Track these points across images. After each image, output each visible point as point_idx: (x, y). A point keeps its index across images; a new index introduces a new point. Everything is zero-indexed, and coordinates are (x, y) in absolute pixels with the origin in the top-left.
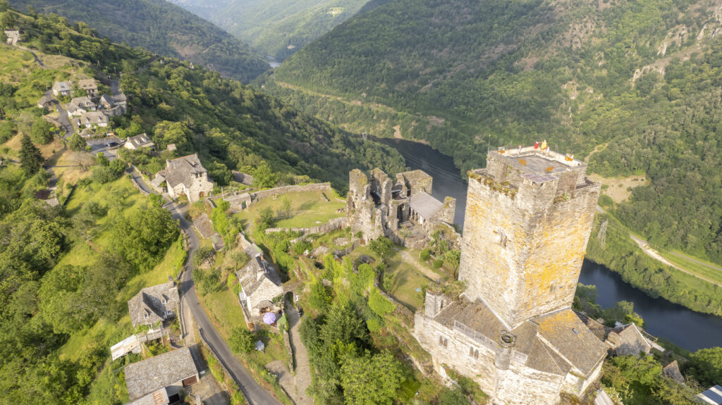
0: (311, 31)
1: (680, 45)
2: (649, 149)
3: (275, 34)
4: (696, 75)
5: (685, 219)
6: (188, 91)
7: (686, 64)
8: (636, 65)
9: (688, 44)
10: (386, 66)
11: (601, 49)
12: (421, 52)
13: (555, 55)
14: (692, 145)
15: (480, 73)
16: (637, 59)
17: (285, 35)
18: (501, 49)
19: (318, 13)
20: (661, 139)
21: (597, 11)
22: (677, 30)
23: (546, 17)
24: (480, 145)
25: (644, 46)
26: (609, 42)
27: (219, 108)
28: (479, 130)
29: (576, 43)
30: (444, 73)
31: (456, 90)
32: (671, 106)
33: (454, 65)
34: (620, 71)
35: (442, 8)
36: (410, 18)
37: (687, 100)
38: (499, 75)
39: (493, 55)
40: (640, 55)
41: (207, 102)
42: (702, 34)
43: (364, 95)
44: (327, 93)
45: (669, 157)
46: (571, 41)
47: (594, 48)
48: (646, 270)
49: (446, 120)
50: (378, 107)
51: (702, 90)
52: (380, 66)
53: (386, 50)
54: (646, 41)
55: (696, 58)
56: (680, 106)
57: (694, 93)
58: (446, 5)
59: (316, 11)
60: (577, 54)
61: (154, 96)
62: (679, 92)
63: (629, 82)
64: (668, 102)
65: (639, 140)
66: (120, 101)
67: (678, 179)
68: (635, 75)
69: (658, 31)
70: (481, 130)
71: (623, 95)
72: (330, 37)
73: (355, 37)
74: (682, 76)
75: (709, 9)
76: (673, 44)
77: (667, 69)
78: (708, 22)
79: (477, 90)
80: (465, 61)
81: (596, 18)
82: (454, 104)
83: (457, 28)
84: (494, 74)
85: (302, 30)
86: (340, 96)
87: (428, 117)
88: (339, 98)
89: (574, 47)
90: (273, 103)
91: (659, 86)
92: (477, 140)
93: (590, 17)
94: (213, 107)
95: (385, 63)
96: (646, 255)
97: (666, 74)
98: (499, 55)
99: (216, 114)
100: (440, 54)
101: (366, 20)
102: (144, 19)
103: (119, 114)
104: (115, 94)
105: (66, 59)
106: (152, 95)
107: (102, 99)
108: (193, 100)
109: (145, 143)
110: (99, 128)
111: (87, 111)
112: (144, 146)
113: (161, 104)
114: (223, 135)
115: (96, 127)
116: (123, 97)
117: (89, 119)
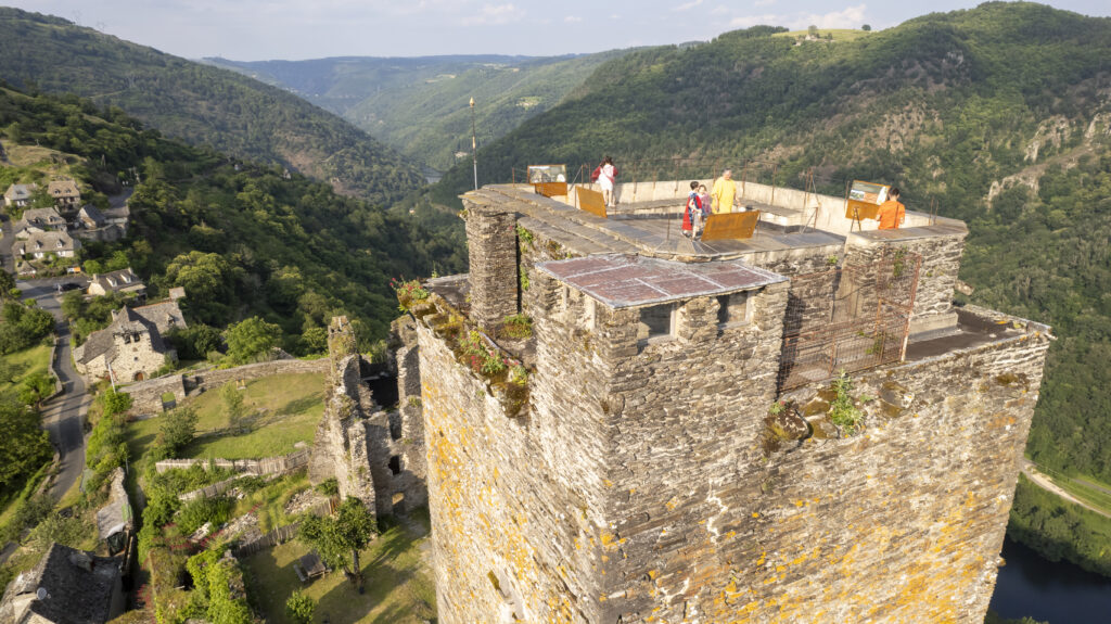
0: (491, 131)
1: (1058, 146)
2: (1023, 306)
3: (438, 135)
4: (1090, 190)
5: (1095, 423)
6: (268, 210)
7: (1071, 173)
8: (992, 176)
9: (1072, 145)
11: (934, 152)
12: (655, 159)
13: (863, 160)
14: (1095, 300)
16: (993, 167)
17: (453, 137)
18: (779, 153)
19: (503, 106)
20: (1042, 290)
21: (925, 96)
22: (1053, 123)
23: (847, 104)
25: (1003, 147)
26: (947, 140)
27: (318, 238)
29: (896, 142)
32: (1054, 238)
34: (967, 185)
35: (686, 92)
36: (639, 109)
37: (1080, 228)
40: (996, 160)
41: (299, 230)
42: (1092, 129)
45: (1057, 318)
46: (888, 140)
47: (924, 151)
48: (1035, 509)
51: (1103, 212)
54: (1005, 141)
55: (1088, 164)
56: (1068, 237)
57: (1089, 217)
58: (693, 89)
59: (499, 102)
60: (898, 159)
61: (191, 212)
62: (1064, 217)
63: (983, 202)
64: (1048, 232)
65: (1005, 292)
66: (117, 217)
67: (1076, 355)
68: (991, 191)
69: (1023, 125)
71: (974, 221)
72: (515, 138)
73: (554, 137)
74: (1066, 192)
75: (1099, 92)
76: (1049, 143)
77: (1041, 181)
78: (1100, 111)
81: (924, 105)
83: (711, 122)
85: (478, 130)
89: (893, 149)
90: (414, 233)
91: (1032, 206)
93: (915, 103)
94: (306, 236)
96: (1033, 483)
97: (1042, 190)
98: (776, 162)
99: (310, 247)
100: (684, 162)
101: (572, 112)
102: (239, 113)
103: (109, 237)
104: (111, 207)
105: (46, 152)
106: (186, 211)
107: (83, 213)
108: (274, 224)
109: (128, 285)
110: (57, 259)
111: (46, 231)
112: (125, 290)
113: (199, 225)
114: (299, 277)
115: (51, 258)
116: (126, 210)
117: (41, 244)
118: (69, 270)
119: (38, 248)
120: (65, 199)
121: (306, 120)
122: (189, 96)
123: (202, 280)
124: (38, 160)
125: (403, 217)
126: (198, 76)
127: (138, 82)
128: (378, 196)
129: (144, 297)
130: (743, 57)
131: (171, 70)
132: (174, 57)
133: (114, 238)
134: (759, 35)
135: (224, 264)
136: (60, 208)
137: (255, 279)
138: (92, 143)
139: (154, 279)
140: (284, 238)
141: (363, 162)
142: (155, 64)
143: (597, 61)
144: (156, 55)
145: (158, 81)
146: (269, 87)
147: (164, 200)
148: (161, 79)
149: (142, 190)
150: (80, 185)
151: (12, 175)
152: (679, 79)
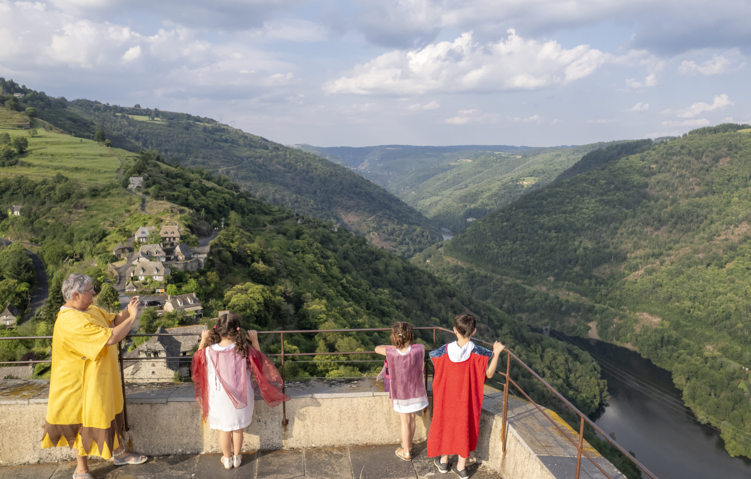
0: (496, 203)
3: (455, 204)
6: (316, 255)
10: (582, 245)
12: (630, 230)
15: (714, 259)
17: (466, 206)
18: (744, 230)
19: (506, 183)
24: (714, 358)
27: (349, 278)
28: (711, 337)
30: (661, 258)
31: (678, 280)
33: (674, 247)
35: (660, 177)
36: (618, 189)
38: (743, 264)
39: (732, 237)
41: (335, 271)
43: (552, 279)
44: (503, 274)
49: (663, 319)
50: (569, 295)
52: (574, 244)
53: (583, 225)
58: (667, 174)
59: (504, 180)
61: (255, 253)
70: (715, 337)
72: (514, 208)
73: (545, 209)
79: (708, 281)
80: (692, 243)
82: (674, 298)
83: (681, 202)
84: (735, 261)
85: (486, 201)
86: (520, 278)
87: (637, 314)
88: (518, 281)
92: (709, 350)
94: (340, 275)
95: (581, 242)
98: (741, 237)
99: (342, 284)
100: (656, 233)
101: (561, 190)
102: (312, 182)
103: (192, 267)
104: (199, 245)
105: (168, 205)
106: (251, 252)
107: (178, 249)
108: (318, 265)
109: (191, 306)
110: (152, 282)
111: (151, 260)
112: (186, 310)
113: (258, 262)
114: (324, 309)
115: (148, 281)
116: (207, 249)
117: (144, 270)
118: (157, 291)
119: (142, 273)
120: (170, 238)
121: (358, 189)
122: (280, 170)
123: (247, 306)
124: (162, 211)
125: (419, 266)
126: (288, 156)
127: (249, 160)
128: (404, 248)
129: (200, 316)
130: (710, 148)
131: (271, 152)
132: (275, 144)
133: (195, 269)
134: (726, 131)
135: (268, 294)
136: (164, 245)
137: (290, 308)
138: (202, 200)
139: (212, 302)
140: (323, 277)
141: (396, 221)
142: (262, 148)
143: (585, 151)
144: (263, 142)
145: (262, 159)
146: (335, 165)
147: (237, 243)
148: (264, 158)
149: (223, 235)
150: (182, 229)
151: (144, 220)
152: (654, 166)
